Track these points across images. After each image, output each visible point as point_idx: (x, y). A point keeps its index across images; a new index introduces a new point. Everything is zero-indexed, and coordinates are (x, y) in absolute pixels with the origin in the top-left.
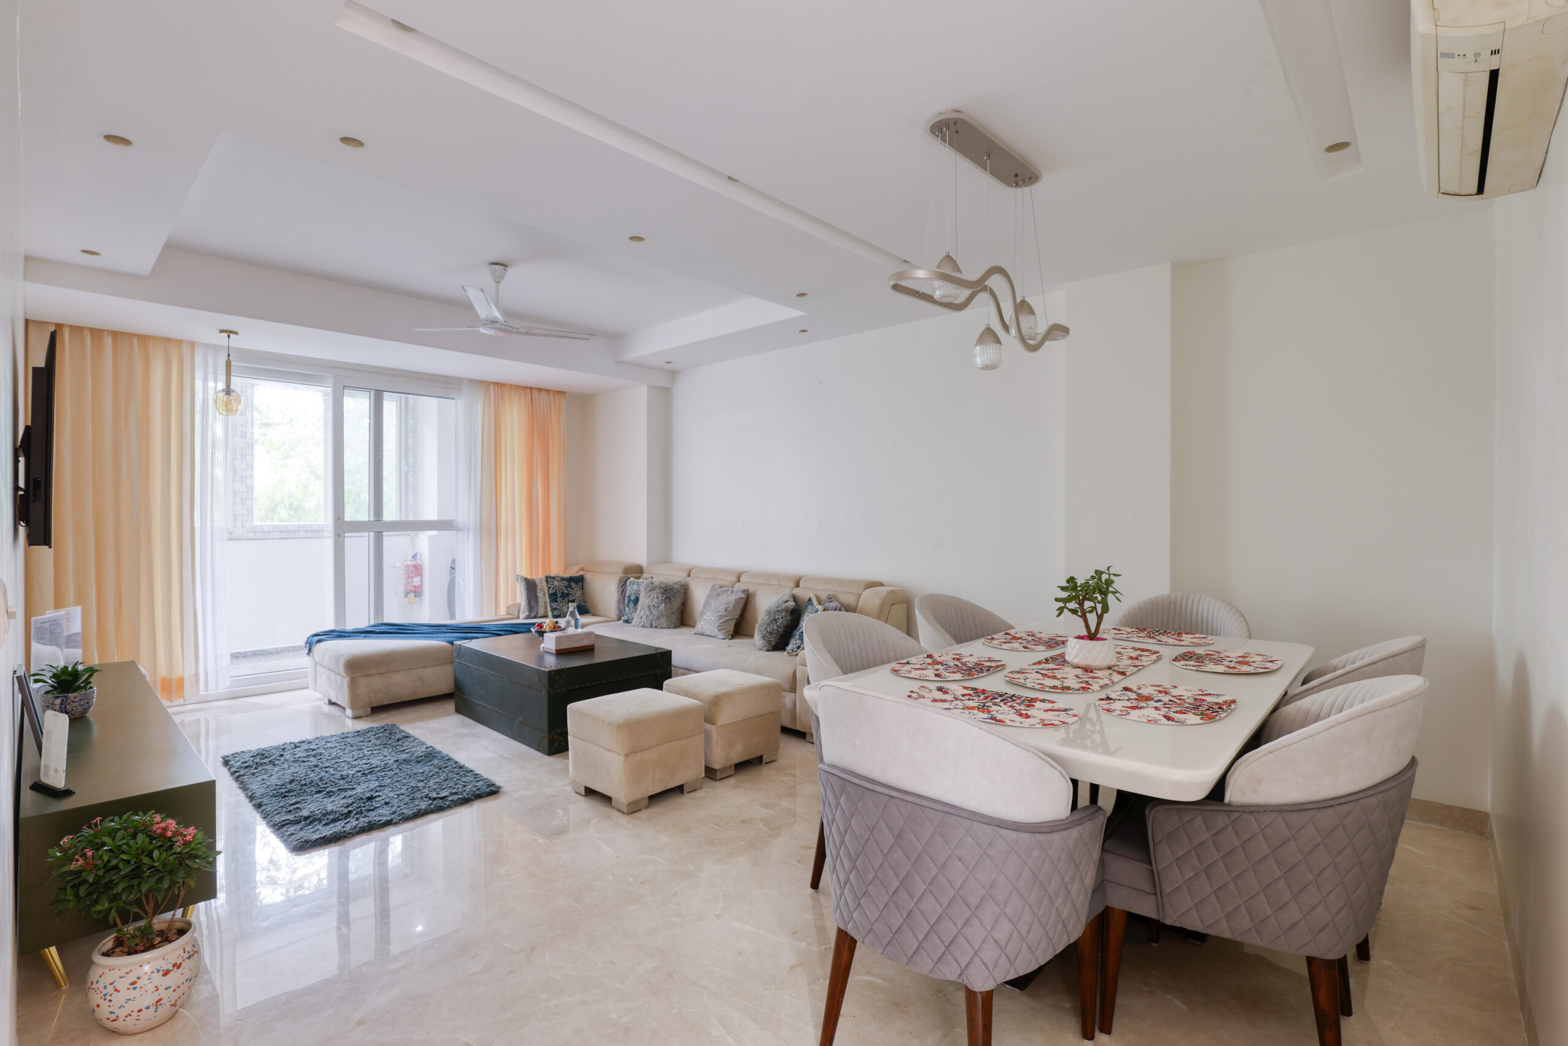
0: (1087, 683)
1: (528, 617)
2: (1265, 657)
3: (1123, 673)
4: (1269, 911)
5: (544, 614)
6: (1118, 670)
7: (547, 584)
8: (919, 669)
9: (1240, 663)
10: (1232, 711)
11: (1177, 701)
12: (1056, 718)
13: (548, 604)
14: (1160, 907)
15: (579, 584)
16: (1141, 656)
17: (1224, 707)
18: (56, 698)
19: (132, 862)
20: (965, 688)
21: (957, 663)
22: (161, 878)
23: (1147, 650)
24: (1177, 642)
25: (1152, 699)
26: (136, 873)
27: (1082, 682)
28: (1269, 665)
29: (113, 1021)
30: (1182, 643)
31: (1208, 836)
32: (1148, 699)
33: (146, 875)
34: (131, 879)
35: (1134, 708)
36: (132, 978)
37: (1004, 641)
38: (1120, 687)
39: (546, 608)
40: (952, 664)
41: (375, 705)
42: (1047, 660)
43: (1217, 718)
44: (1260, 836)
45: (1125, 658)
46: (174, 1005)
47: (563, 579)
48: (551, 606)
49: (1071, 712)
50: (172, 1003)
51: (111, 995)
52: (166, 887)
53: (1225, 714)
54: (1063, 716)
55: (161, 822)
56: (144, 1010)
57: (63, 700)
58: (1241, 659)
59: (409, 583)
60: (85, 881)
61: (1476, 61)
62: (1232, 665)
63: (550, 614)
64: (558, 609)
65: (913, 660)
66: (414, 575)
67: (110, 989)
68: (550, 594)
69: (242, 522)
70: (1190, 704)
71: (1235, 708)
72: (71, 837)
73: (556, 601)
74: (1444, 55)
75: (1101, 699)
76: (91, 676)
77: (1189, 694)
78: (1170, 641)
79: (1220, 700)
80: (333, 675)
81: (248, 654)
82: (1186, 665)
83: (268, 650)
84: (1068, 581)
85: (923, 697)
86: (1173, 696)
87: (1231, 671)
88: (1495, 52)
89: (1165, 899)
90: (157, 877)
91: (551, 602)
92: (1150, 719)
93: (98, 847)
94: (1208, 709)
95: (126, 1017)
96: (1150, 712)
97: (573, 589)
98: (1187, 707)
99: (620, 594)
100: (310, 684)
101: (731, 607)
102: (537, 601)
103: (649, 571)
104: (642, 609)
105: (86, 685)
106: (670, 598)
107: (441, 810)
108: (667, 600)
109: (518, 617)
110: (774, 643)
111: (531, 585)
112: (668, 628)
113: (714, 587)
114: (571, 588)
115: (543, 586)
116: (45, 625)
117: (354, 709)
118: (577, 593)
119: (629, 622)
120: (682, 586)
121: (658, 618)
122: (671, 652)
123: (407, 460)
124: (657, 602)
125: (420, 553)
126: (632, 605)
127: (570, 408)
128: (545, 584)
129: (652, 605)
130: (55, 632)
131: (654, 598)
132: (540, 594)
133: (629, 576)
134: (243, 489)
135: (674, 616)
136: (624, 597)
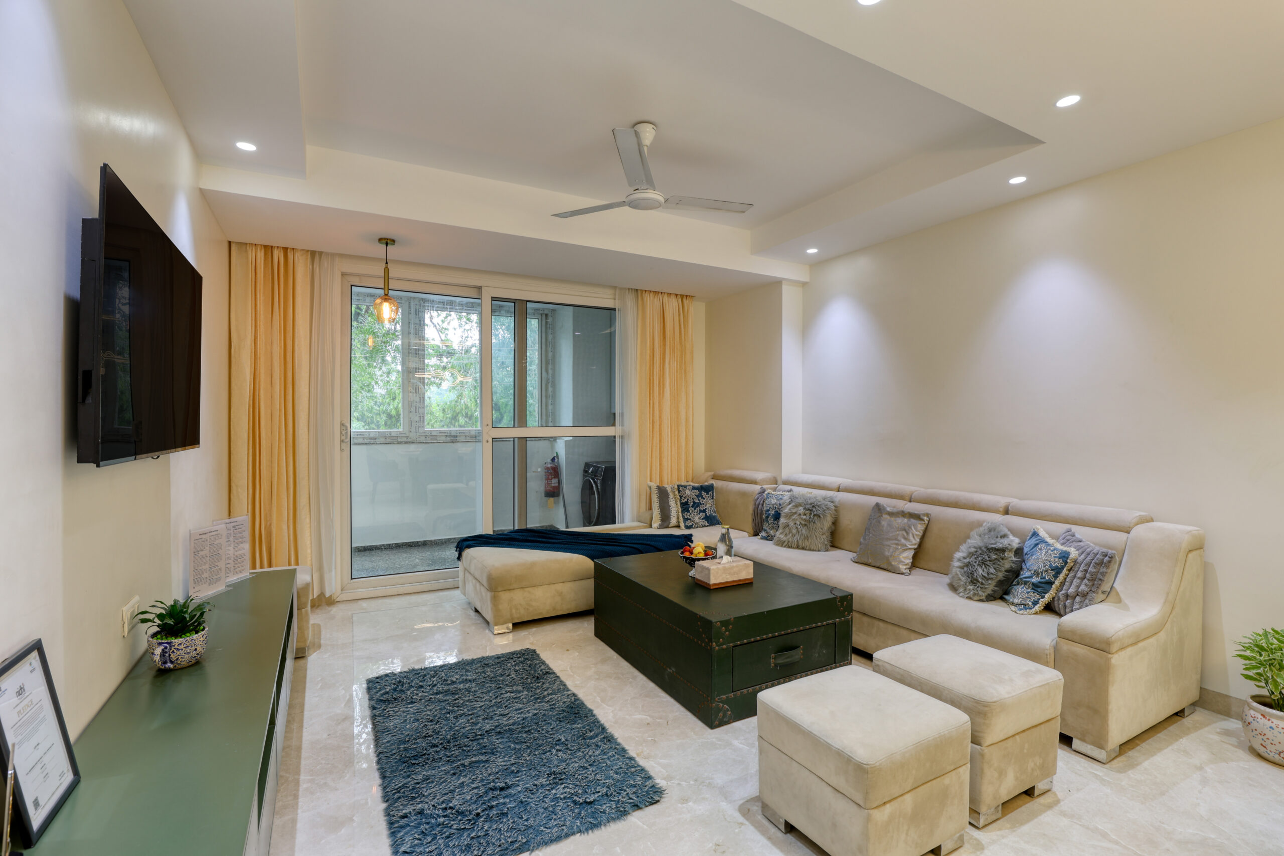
1: (661, 527)
5: (676, 524)
7: (679, 493)
13: (680, 514)
15: (710, 493)
18: (160, 644)
39: (678, 518)
41: (517, 621)
47: (694, 488)
48: (683, 517)
57: (166, 648)
59: (548, 484)
63: (682, 525)
64: (690, 519)
66: (553, 477)
68: (681, 504)
69: (416, 427)
73: (688, 511)
76: (202, 614)
80: (478, 585)
81: (420, 543)
83: (435, 540)
91: (683, 512)
97: (704, 499)
99: (756, 507)
100: (461, 585)
101: (907, 533)
102: (669, 511)
103: (786, 483)
104: (787, 526)
105: (197, 628)
106: (819, 516)
107: (592, 829)
108: (816, 518)
109: (651, 526)
110: (989, 591)
111: (663, 493)
112: (819, 551)
113: (878, 508)
114: (702, 498)
115: (675, 495)
116: (203, 536)
117: (496, 624)
118: (708, 504)
119: (769, 538)
120: (832, 502)
121: (806, 538)
122: (851, 595)
123: (547, 371)
124: (805, 520)
125: (557, 456)
126: (771, 520)
127: (697, 311)
128: (677, 493)
129: (798, 523)
130: (215, 543)
131: (800, 514)
132: (672, 503)
133: (765, 487)
134: (417, 399)
135: (824, 536)
136: (762, 511)
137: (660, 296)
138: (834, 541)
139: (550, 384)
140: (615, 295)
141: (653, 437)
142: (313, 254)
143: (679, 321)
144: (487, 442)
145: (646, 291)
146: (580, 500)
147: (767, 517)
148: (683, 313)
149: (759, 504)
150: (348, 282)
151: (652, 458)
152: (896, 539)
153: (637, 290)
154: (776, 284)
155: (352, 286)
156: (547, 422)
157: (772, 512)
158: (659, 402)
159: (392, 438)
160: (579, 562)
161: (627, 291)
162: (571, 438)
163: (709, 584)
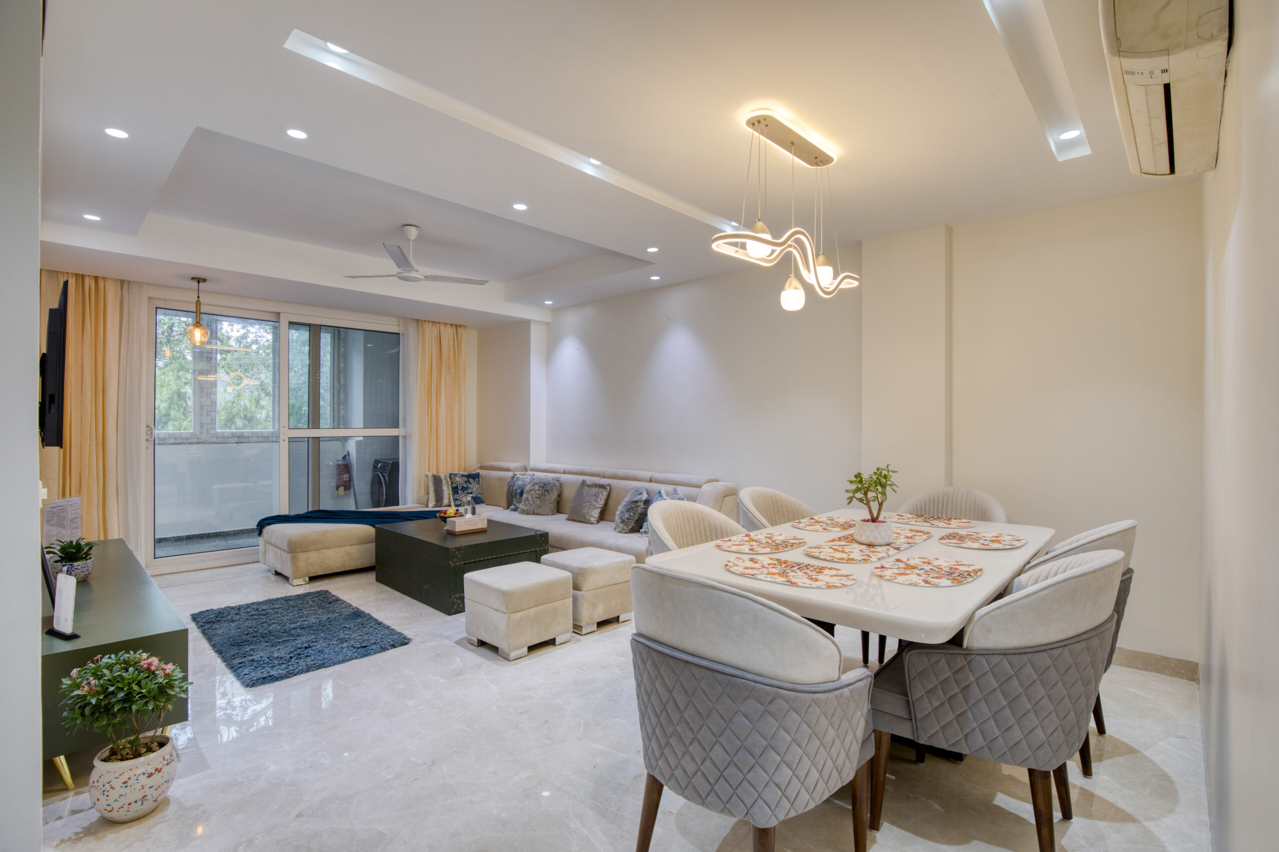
0: (868, 556)
1: (435, 506)
2: (1014, 537)
3: (898, 549)
4: (997, 733)
5: (448, 504)
6: (895, 546)
7: (451, 480)
8: (737, 545)
9: (993, 541)
10: (978, 577)
11: (937, 570)
12: (839, 582)
13: (451, 496)
14: (915, 730)
15: (476, 479)
16: (915, 535)
17: (972, 574)
18: (64, 566)
19: (125, 689)
20: (771, 559)
21: (769, 540)
22: (147, 703)
23: (921, 532)
24: (946, 526)
25: (917, 568)
26: (129, 698)
27: (864, 555)
28: (1015, 543)
29: (109, 811)
30: (950, 526)
31: (950, 674)
32: (913, 567)
33: (135, 699)
34: (124, 702)
35: (900, 574)
36: (124, 778)
37: (808, 524)
38: (893, 559)
39: (450, 499)
40: (764, 541)
41: (312, 576)
42: (839, 538)
43: (965, 582)
44: (990, 674)
45: (902, 537)
46: (156, 801)
47: (463, 476)
48: (454, 498)
49: (851, 577)
50: (155, 799)
51: (108, 791)
52: (150, 708)
53: (972, 579)
54: (844, 581)
55: (147, 659)
56: (133, 804)
57: (69, 568)
58: (994, 539)
59: (340, 479)
60: (90, 703)
61: (1151, 77)
62: (986, 543)
63: (452, 504)
64: (459, 500)
65: (734, 538)
66: (344, 472)
67: (108, 787)
68: (452, 488)
69: (207, 429)
70: (946, 572)
71: (980, 575)
72: (79, 669)
73: (458, 493)
74: (1127, 73)
75: (876, 568)
76: (90, 549)
77: (947, 564)
78: (941, 524)
79: (970, 569)
80: (279, 551)
82: (949, 543)
84: (856, 477)
85: (738, 566)
86: (934, 566)
87: (984, 547)
88: (1164, 71)
89: (918, 724)
90: (144, 701)
91: (454, 494)
92: (912, 582)
93: (98, 677)
94: (959, 576)
95: (119, 808)
96: (913, 578)
98: (943, 574)
99: (509, 487)
100: (261, 559)
101: (597, 498)
102: (442, 494)
103: (532, 470)
104: (527, 499)
105: (86, 556)
106: (548, 491)
107: (364, 657)
108: (546, 493)
109: (427, 506)
110: (630, 527)
111: (437, 480)
112: (547, 515)
113: (584, 482)
114: (470, 483)
115: (447, 481)
116: (53, 510)
117: (295, 578)
118: (474, 487)
119: (515, 510)
120: (558, 481)
121: (539, 507)
122: (547, 533)
123: (339, 380)
124: (539, 494)
125: (349, 454)
126: (518, 496)
127: (470, 339)
128: (449, 479)
129: (534, 496)
130: (61, 515)
131: (536, 491)
132: (445, 488)
133: (516, 473)
134: (209, 403)
135: (552, 505)
136: (512, 490)
137: (438, 325)
138: (558, 509)
139: (342, 391)
140: (399, 322)
141: (430, 437)
142: (123, 283)
143: (454, 345)
144: (284, 440)
145: (425, 321)
146: (369, 491)
147: (516, 494)
148: (457, 340)
149: (511, 485)
150: (154, 304)
151: (430, 453)
152: (590, 502)
153: (418, 320)
154: (526, 323)
155: (157, 308)
156: (339, 424)
157: (519, 491)
158: (436, 409)
159: (183, 438)
160: (366, 530)
161: (410, 320)
162: (361, 438)
163: (455, 532)
